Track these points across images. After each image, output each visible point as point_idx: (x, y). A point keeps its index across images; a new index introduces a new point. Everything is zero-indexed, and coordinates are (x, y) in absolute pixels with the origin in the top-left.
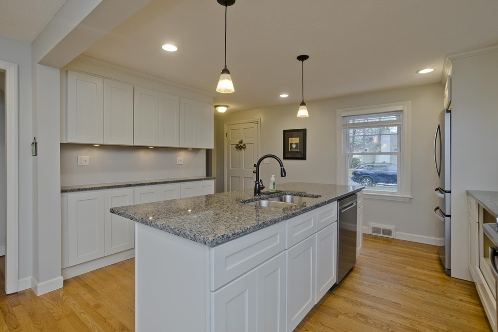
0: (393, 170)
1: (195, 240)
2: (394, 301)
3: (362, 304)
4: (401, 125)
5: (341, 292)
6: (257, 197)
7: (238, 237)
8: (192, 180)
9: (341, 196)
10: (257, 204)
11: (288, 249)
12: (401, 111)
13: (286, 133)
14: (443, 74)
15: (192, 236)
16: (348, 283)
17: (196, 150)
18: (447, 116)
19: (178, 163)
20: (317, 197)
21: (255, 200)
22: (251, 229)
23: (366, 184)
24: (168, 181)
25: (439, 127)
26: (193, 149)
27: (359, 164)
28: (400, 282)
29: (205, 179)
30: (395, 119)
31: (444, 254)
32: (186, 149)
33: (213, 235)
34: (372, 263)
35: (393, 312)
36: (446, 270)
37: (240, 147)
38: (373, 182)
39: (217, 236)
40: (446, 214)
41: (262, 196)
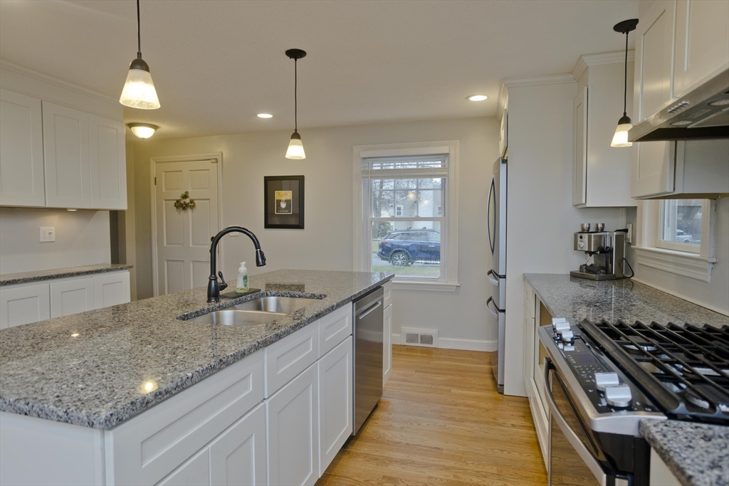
0: (435, 239)
1: (67, 422)
2: (433, 446)
3: (391, 461)
4: (445, 175)
5: (360, 448)
6: (213, 304)
7: (168, 398)
8: (78, 274)
9: (358, 294)
10: (212, 318)
11: (268, 398)
12: (447, 155)
13: (269, 182)
14: (499, 105)
15: (61, 414)
16: (371, 430)
17: (86, 213)
18: (503, 167)
19: (41, 241)
20: (320, 297)
21: (209, 311)
22: (195, 377)
23: (400, 262)
24: (17, 278)
25: (493, 183)
26: (79, 210)
27: (388, 231)
28: (442, 415)
29: (108, 270)
30: (440, 166)
31: (497, 363)
32: (62, 211)
33: (110, 404)
34: (406, 390)
35: (433, 463)
36: (499, 387)
37: (183, 205)
38: (409, 259)
39: (119, 406)
40: (500, 309)
41: (223, 302)
